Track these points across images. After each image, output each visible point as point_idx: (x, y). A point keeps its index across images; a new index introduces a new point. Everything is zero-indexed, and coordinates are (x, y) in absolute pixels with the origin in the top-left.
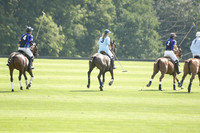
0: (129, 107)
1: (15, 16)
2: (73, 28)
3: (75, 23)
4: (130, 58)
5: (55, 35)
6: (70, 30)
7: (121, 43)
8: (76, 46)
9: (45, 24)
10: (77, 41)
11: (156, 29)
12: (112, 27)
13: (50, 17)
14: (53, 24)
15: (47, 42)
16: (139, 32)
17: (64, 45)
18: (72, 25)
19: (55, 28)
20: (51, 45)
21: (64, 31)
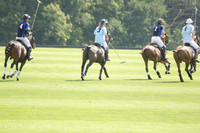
0: (136, 96)
1: (22, 5)
2: (80, 17)
3: (82, 11)
4: (137, 46)
5: (63, 24)
6: (77, 19)
7: (129, 32)
8: (84, 35)
9: (53, 12)
10: (84, 30)
11: (164, 17)
12: (120, 15)
13: (58, 6)
14: (60, 13)
15: (54, 31)
16: (147, 20)
17: (71, 34)
18: (79, 13)
19: (62, 16)
20: (59, 34)
21: (72, 20)
